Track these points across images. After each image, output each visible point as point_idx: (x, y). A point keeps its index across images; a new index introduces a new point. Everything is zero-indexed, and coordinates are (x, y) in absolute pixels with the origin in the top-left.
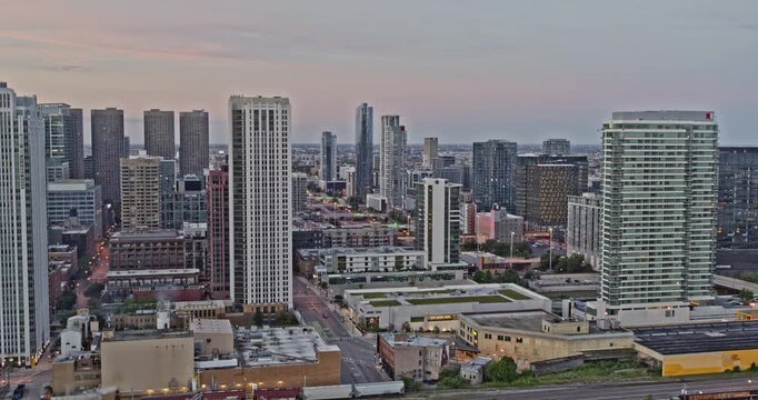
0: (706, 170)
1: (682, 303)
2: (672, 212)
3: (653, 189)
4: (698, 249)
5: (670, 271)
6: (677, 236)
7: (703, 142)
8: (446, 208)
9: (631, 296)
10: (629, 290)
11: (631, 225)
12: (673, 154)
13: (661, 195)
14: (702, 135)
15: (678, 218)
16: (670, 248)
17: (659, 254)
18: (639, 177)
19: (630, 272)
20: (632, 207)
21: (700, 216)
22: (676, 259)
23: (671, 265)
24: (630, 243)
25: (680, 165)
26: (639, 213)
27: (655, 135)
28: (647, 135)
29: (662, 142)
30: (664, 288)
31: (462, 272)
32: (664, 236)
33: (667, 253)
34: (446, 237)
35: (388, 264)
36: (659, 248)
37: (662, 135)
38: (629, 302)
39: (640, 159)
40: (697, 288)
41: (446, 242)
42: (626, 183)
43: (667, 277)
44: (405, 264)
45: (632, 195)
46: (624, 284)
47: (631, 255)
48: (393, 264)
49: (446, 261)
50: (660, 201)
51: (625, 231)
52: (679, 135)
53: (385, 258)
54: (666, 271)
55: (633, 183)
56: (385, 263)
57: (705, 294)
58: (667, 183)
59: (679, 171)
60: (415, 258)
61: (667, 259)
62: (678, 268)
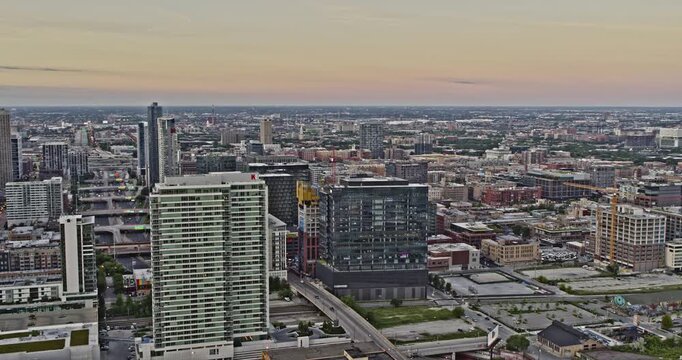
0: (253, 224)
1: (226, 342)
2: (212, 265)
3: (192, 246)
4: (249, 292)
5: (212, 315)
6: (218, 285)
7: (249, 200)
8: (79, 244)
9: (175, 339)
10: (173, 334)
11: (172, 278)
12: (210, 214)
13: (201, 250)
14: (248, 194)
15: (219, 269)
16: (212, 295)
17: (201, 301)
18: (178, 236)
19: (173, 319)
20: (172, 262)
21: (249, 263)
22: (218, 305)
23: (214, 310)
24: (172, 293)
25: (218, 223)
26: (180, 267)
27: (192, 198)
28: (184, 199)
29: (200, 204)
30: (208, 330)
31: (92, 301)
32: (206, 285)
33: (208, 300)
34: (80, 269)
35: (23, 296)
36: (202, 296)
37: (198, 198)
38: (173, 344)
39: (178, 220)
40: (250, 326)
41: (80, 274)
42: (166, 242)
43: (210, 320)
44: (40, 295)
45: (171, 252)
46: (167, 329)
47: (172, 304)
48: (28, 295)
49: (81, 290)
50: (201, 255)
51: (166, 283)
52: (216, 197)
53: (20, 290)
54: (208, 315)
55: (172, 242)
56: (20, 295)
57: (257, 330)
58: (205, 240)
59: (218, 229)
60: (49, 289)
61: (209, 305)
62: (220, 313)
